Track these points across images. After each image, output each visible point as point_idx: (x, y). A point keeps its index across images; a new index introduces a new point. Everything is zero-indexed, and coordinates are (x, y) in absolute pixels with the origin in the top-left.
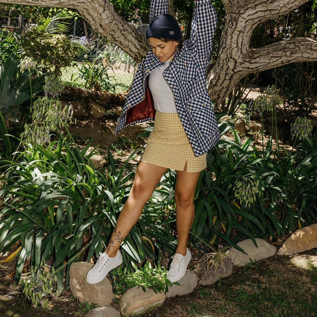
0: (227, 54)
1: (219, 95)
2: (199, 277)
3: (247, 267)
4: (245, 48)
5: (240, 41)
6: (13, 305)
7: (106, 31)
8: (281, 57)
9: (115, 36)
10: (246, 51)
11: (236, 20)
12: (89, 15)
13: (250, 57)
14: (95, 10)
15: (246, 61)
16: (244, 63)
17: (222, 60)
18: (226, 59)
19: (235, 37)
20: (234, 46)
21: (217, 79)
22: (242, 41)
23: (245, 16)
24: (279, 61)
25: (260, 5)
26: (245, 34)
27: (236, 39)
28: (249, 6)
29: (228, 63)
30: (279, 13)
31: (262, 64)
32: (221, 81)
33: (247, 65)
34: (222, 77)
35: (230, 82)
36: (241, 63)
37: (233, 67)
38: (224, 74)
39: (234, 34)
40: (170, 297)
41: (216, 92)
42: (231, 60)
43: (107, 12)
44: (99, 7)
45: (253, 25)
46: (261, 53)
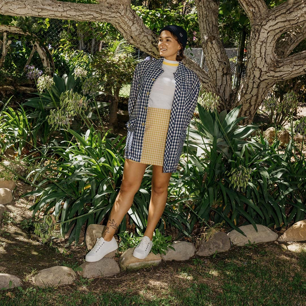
0: (252, 64)
1: (250, 103)
2: (197, 248)
3: (245, 247)
4: (269, 58)
5: (263, 51)
6: (41, 249)
7: (136, 42)
8: (303, 65)
9: (147, 47)
10: (271, 61)
11: (259, 31)
12: (121, 28)
13: (275, 66)
14: (125, 23)
15: (271, 70)
16: (269, 72)
17: (249, 69)
18: (252, 68)
19: (258, 47)
20: (258, 55)
21: (246, 87)
22: (265, 51)
23: (266, 27)
24: (301, 70)
25: (280, 16)
26: (268, 44)
27: (259, 49)
28: (271, 17)
29: (254, 71)
30: (298, 23)
31: (286, 72)
32: (249, 90)
33: (272, 73)
34: (251, 85)
35: (258, 91)
36: (266, 72)
37: (259, 75)
38: (251, 83)
39: (257, 45)
40: (166, 260)
41: (247, 100)
42: (256, 69)
43: (136, 25)
44: (129, 21)
45: (275, 36)
46: (284, 62)
